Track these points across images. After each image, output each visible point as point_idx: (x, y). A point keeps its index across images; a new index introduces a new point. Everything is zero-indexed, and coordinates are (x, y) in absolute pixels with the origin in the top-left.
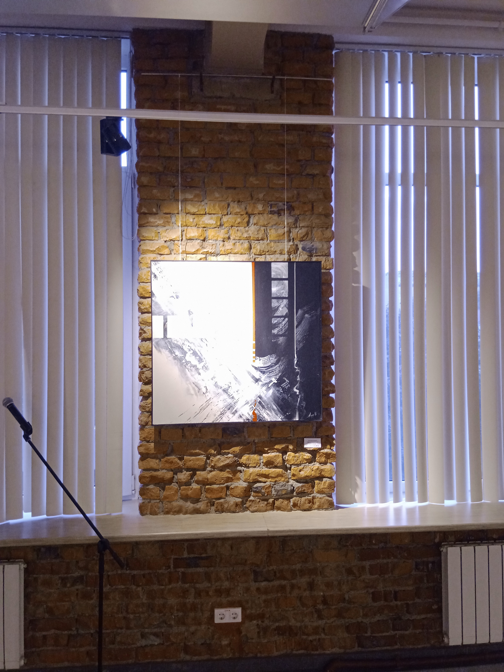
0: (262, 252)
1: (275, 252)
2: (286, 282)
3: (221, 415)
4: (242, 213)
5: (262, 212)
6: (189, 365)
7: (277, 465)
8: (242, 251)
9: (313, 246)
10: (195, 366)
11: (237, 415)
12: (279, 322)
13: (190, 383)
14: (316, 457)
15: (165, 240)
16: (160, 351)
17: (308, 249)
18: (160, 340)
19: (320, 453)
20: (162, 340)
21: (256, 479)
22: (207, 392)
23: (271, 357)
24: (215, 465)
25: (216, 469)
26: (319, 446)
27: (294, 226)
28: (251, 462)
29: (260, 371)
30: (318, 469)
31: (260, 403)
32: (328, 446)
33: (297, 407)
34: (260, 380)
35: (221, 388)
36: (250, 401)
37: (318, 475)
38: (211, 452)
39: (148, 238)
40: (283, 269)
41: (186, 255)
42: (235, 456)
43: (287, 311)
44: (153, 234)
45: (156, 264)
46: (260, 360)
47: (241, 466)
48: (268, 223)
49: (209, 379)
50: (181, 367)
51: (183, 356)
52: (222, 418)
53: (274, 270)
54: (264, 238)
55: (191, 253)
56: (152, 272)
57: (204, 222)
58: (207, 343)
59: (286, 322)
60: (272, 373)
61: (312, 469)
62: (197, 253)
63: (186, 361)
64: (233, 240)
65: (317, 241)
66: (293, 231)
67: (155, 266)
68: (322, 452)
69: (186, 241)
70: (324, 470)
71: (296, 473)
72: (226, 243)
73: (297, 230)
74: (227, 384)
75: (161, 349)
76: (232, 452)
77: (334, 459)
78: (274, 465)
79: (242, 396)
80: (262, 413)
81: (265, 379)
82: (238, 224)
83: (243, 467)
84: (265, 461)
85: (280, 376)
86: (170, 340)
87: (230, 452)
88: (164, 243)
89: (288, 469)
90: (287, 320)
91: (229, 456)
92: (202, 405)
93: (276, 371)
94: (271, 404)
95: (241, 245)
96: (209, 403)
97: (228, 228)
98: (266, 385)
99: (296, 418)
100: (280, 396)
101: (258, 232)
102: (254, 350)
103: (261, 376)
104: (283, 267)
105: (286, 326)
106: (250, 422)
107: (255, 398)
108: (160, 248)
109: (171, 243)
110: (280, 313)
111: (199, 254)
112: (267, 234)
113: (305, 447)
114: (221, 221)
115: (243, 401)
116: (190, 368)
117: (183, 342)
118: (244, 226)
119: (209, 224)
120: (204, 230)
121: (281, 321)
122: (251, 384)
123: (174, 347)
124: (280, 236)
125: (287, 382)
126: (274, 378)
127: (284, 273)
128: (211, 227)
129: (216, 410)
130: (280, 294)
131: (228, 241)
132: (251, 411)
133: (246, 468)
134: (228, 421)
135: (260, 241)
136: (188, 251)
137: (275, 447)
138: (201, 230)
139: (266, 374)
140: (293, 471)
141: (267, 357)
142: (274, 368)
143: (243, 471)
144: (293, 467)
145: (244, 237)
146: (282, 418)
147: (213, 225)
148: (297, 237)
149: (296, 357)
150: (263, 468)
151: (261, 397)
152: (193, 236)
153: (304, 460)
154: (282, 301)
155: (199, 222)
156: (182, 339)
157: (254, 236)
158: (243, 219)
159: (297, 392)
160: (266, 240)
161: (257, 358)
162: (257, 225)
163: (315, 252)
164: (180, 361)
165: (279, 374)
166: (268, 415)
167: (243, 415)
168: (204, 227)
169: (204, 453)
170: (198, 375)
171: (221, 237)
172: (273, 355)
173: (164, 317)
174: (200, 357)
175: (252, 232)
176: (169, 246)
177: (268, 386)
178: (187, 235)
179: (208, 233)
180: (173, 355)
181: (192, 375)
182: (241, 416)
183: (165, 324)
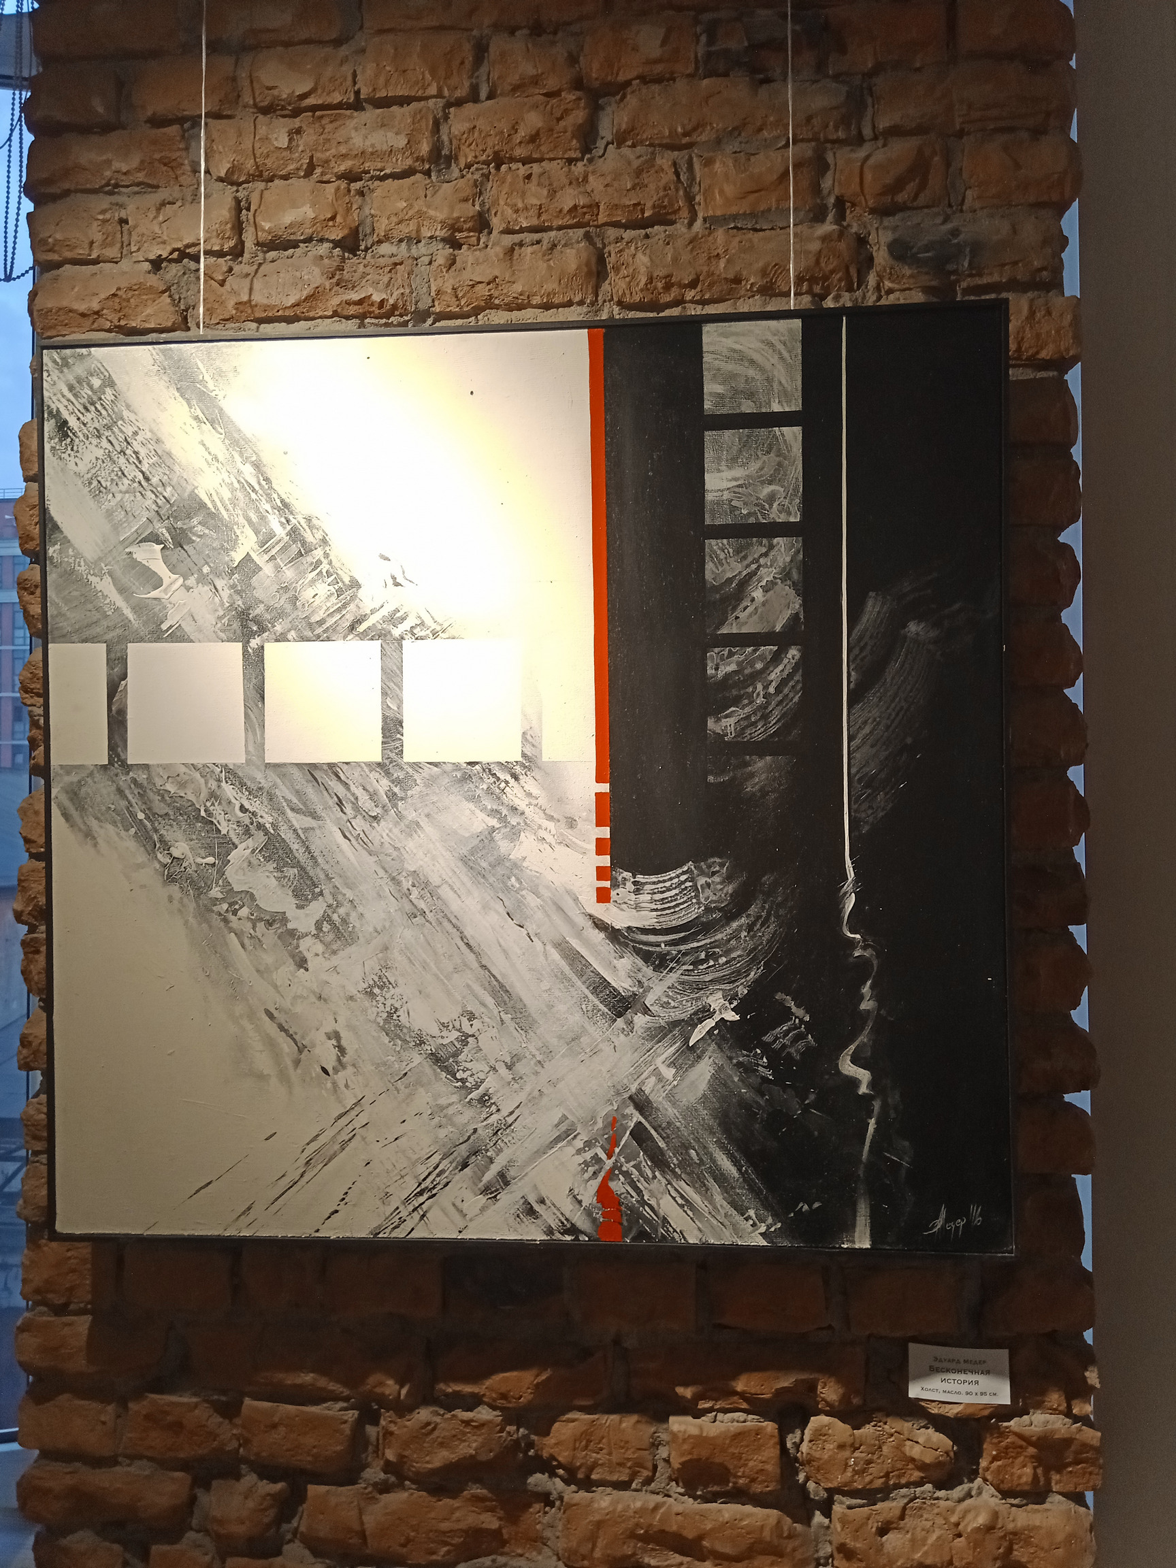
0: (660, 285)
1: (737, 280)
2: (792, 435)
3: (421, 1199)
4: (552, 83)
5: (659, 68)
6: (244, 912)
7: (747, 1486)
8: (550, 286)
9: (955, 233)
10: (275, 920)
11: (509, 1199)
12: (748, 671)
13: (251, 1016)
14: (980, 1455)
15: (152, 257)
16: (89, 835)
17: (927, 248)
18: (91, 774)
20: (98, 776)
21: (626, 1557)
22: (341, 1065)
23: (702, 873)
25: (413, 1482)
26: (1001, 1393)
27: (841, 134)
28: (602, 1457)
29: (638, 952)
30: (990, 1528)
31: (639, 1133)
32: (1055, 1398)
33: (861, 1173)
34: (638, 1006)
35: (422, 1043)
36: (585, 1124)
38: (378, 1390)
39: (71, 248)
40: (775, 359)
41: (254, 325)
42: (514, 1416)
43: (797, 604)
45: (65, 364)
46: (637, 892)
47: (547, 1474)
48: (695, 129)
49: (353, 991)
50: (200, 924)
51: (213, 865)
52: (423, 1216)
53: (719, 370)
54: (675, 212)
55: (280, 313)
56: (49, 407)
57: (351, 150)
58: (341, 791)
59: (788, 667)
60: (712, 963)
61: (957, 1525)
62: (311, 314)
63: (229, 891)
64: (502, 232)
65: (982, 208)
66: (840, 158)
67: (62, 372)
68: (1016, 1429)
69: (261, 255)
70: (1031, 1537)
71: (858, 1545)
72: (469, 249)
73: (861, 153)
74: (451, 1024)
75: (94, 824)
76: (494, 1395)
77: (1091, 1473)
78: (731, 1485)
79: (536, 1093)
80: (652, 1195)
81: (668, 996)
82: (531, 147)
83: (557, 1480)
84: (682, 1455)
85: (756, 981)
86: (142, 777)
87: (484, 1395)
88: (149, 272)
89: (818, 1513)
90: (797, 658)
91: (479, 1416)
92: (317, 1136)
93: (734, 955)
94: (705, 1147)
95: (546, 258)
96: (351, 1127)
97: (477, 169)
98: (676, 1032)
99: (857, 1234)
100: (757, 1103)
101: (638, 177)
102: (605, 832)
103: (644, 980)
104: (770, 344)
105: (791, 695)
106: (584, 1245)
107: (612, 1104)
108: (124, 296)
109: (184, 274)
110: (755, 617)
111: (321, 317)
112: (690, 186)
113: (912, 1394)
114: (439, 137)
115: (545, 1123)
116: (252, 932)
117: (213, 784)
118: (564, 154)
119: (372, 154)
120: (349, 191)
121: (759, 666)
122: (587, 1026)
123: (165, 811)
124: (762, 193)
125: (801, 1021)
126: (720, 994)
127: (775, 385)
128: (388, 171)
129: (390, 1167)
130: (756, 505)
131: (479, 240)
132: (590, 1179)
133: (573, 1487)
134: (460, 1232)
135: (652, 226)
136: (265, 301)
137: (740, 1386)
138: (333, 190)
139: (672, 968)
140: (839, 1529)
141: (679, 871)
142: (719, 936)
143: (558, 1503)
144: (841, 1503)
145: (561, 211)
146: (773, 1229)
147: (394, 159)
148: (858, 189)
149: (853, 875)
150: (669, 1496)
151: (648, 1101)
152: (291, 224)
153: (911, 1466)
154: (764, 550)
155: (322, 151)
156: (204, 771)
157: (616, 202)
158: (559, 120)
159: (860, 1081)
160: (686, 221)
161: (620, 879)
162: (634, 146)
163: (966, 264)
164: (198, 889)
165: (753, 973)
166: (686, 1208)
167: (542, 1201)
168: (350, 171)
169: (342, 1392)
170: (293, 967)
171: (439, 219)
172: (712, 860)
173: (109, 651)
174: (303, 869)
175: (607, 185)
176: (175, 286)
177: (687, 1040)
178: (263, 224)
179: (369, 202)
180: (159, 856)
181: (262, 968)
182: (532, 1207)
183: (114, 688)
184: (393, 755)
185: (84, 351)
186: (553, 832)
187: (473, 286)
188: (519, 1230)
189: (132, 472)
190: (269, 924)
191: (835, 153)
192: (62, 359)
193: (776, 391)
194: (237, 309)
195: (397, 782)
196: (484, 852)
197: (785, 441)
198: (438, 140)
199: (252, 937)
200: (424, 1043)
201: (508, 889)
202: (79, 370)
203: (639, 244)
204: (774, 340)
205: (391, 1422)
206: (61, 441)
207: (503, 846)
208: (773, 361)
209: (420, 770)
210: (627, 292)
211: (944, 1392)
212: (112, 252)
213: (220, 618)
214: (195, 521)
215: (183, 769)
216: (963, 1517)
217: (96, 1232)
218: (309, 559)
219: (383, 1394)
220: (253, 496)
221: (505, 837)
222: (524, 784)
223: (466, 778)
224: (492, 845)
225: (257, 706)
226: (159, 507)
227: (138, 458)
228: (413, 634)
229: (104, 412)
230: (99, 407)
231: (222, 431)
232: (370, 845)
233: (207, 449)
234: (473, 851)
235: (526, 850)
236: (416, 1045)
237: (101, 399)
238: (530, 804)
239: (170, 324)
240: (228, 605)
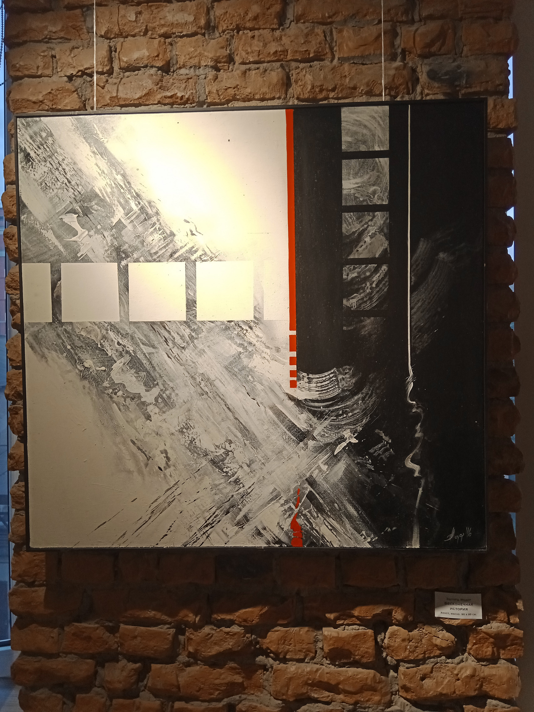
0: (317, 90)
1: (355, 88)
2: (384, 162)
3: (207, 529)
6: (120, 393)
7: (360, 659)
8: (264, 89)
9: (459, 67)
10: (136, 397)
11: (249, 528)
12: (362, 276)
13: (124, 443)
14: (467, 642)
15: (68, 74)
16: (43, 356)
17: (446, 74)
18: (44, 327)
19: (478, 633)
20: (47, 328)
21: (303, 694)
22: (168, 466)
23: (340, 373)
24: (196, 651)
25: (202, 661)
26: (478, 614)
27: (404, 18)
28: (291, 648)
29: (310, 411)
30: (472, 676)
31: (311, 497)
32: (502, 615)
33: (415, 513)
34: (310, 436)
35: (207, 455)
36: (285, 492)
37: (473, 693)
38: (185, 619)
39: (28, 69)
40: (376, 125)
41: (119, 108)
42: (249, 629)
43: (386, 244)
44: (40, 62)
45: (28, 125)
46: (309, 382)
47: (265, 656)
48: (334, 15)
49: (174, 431)
50: (99, 399)
51: (105, 371)
52: (208, 536)
53: (349, 130)
54: (324, 55)
55: (132, 102)
56: (20, 146)
57: (166, 22)
58: (166, 335)
59: (382, 274)
60: (345, 416)
61: (457, 675)
62: (147, 103)
63: (113, 383)
64: (240, 64)
65: (471, 55)
66: (403, 30)
67: (27, 129)
68: (485, 630)
69: (122, 74)
70: (491, 680)
71: (412, 685)
72: (224, 72)
73: (414, 28)
74: (220, 446)
75: (46, 351)
76: (240, 620)
77: (518, 650)
78: (352, 659)
79: (261, 478)
80: (317, 525)
81: (324, 431)
82: (254, 22)
83: (270, 659)
84: (329, 646)
85: (366, 424)
86: (69, 328)
87: (236, 620)
88: (67, 82)
89: (391, 671)
90: (386, 270)
91: (233, 630)
92: (157, 499)
93: (356, 412)
94: (342, 502)
95: (262, 76)
96: (173, 495)
97: (228, 33)
98: (328, 448)
99: (413, 542)
100: (366, 481)
101: (306, 38)
102: (294, 354)
103: (313, 424)
104: (374, 118)
105: (383, 288)
106: (284, 549)
107: (297, 483)
108: (55, 93)
109: (84, 83)
110: (366, 251)
111: (152, 104)
112: (331, 42)
113: (436, 616)
114: (209, 17)
115: (266, 491)
116: (124, 403)
117: (104, 332)
118: (270, 26)
119: (177, 24)
120: (165, 43)
121: (368, 274)
122: (285, 446)
123: (81, 345)
124: (367, 46)
125: (387, 442)
126: (349, 431)
127: (376, 137)
128: (184, 33)
129: (192, 514)
130: (367, 196)
131: (229, 67)
132: (287, 518)
133: (278, 662)
134: (226, 544)
135: (313, 62)
136: (125, 96)
137: (356, 612)
138: (157, 42)
139: (326, 418)
140: (403, 678)
141: (330, 372)
142: (348, 403)
143: (270, 670)
144: (404, 666)
145: (269, 53)
146: (374, 540)
147: (188, 27)
148: (413, 45)
149: (412, 373)
150: (323, 665)
151: (315, 481)
152: (137, 59)
153: (435, 648)
154: (371, 218)
155: (152, 23)
156: (100, 325)
157: (296, 49)
158: (268, 9)
159: (415, 470)
160: (330, 59)
161: (301, 376)
162: (304, 23)
163: (464, 82)
164: (98, 382)
165: (364, 420)
166: (333, 531)
167: (265, 529)
168: (166, 33)
169: (168, 620)
170: (144, 420)
171: (210, 57)
172: (345, 367)
173: (52, 267)
174: (148, 372)
175: (291, 42)
176: (80, 89)
177: (333, 452)
178: (123, 58)
179: (175, 48)
180: (78, 367)
181: (129, 420)
182: (260, 531)
183: (55, 285)
184: (191, 317)
185: (38, 119)
186: (269, 354)
187: (226, 89)
188: (254, 542)
189: (62, 179)
190: (133, 399)
191: (401, 28)
192: (27, 123)
193: (377, 140)
194: (110, 100)
195: (194, 330)
196: (236, 364)
197: (381, 165)
198: (209, 18)
199: (124, 405)
200: (208, 455)
201: (247, 382)
202: (35, 128)
203: (307, 70)
204: (376, 115)
205: (191, 634)
206: (26, 163)
207: (245, 361)
208: (375, 126)
209: (205, 325)
210: (302, 93)
211: (452, 614)
212: (48, 72)
213: (106, 251)
214: (93, 203)
215: (89, 325)
216: (460, 671)
217: (49, 547)
218: (150, 222)
219: (188, 621)
220: (122, 191)
221: (246, 357)
222: (255, 331)
223: (227, 328)
224: (240, 360)
225: (125, 294)
226: (76, 196)
227: (65, 172)
228: (201, 259)
229: (48, 149)
230: (45, 147)
231: (106, 159)
232: (181, 361)
233: (99, 167)
234: (231, 363)
235: (256, 363)
236: (204, 456)
237: (46, 143)
238: (258, 341)
239: (77, 107)
240: (110, 244)
